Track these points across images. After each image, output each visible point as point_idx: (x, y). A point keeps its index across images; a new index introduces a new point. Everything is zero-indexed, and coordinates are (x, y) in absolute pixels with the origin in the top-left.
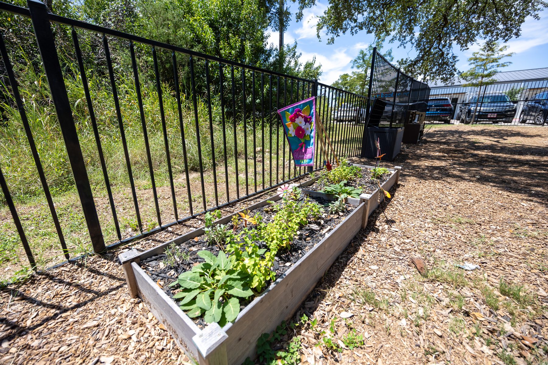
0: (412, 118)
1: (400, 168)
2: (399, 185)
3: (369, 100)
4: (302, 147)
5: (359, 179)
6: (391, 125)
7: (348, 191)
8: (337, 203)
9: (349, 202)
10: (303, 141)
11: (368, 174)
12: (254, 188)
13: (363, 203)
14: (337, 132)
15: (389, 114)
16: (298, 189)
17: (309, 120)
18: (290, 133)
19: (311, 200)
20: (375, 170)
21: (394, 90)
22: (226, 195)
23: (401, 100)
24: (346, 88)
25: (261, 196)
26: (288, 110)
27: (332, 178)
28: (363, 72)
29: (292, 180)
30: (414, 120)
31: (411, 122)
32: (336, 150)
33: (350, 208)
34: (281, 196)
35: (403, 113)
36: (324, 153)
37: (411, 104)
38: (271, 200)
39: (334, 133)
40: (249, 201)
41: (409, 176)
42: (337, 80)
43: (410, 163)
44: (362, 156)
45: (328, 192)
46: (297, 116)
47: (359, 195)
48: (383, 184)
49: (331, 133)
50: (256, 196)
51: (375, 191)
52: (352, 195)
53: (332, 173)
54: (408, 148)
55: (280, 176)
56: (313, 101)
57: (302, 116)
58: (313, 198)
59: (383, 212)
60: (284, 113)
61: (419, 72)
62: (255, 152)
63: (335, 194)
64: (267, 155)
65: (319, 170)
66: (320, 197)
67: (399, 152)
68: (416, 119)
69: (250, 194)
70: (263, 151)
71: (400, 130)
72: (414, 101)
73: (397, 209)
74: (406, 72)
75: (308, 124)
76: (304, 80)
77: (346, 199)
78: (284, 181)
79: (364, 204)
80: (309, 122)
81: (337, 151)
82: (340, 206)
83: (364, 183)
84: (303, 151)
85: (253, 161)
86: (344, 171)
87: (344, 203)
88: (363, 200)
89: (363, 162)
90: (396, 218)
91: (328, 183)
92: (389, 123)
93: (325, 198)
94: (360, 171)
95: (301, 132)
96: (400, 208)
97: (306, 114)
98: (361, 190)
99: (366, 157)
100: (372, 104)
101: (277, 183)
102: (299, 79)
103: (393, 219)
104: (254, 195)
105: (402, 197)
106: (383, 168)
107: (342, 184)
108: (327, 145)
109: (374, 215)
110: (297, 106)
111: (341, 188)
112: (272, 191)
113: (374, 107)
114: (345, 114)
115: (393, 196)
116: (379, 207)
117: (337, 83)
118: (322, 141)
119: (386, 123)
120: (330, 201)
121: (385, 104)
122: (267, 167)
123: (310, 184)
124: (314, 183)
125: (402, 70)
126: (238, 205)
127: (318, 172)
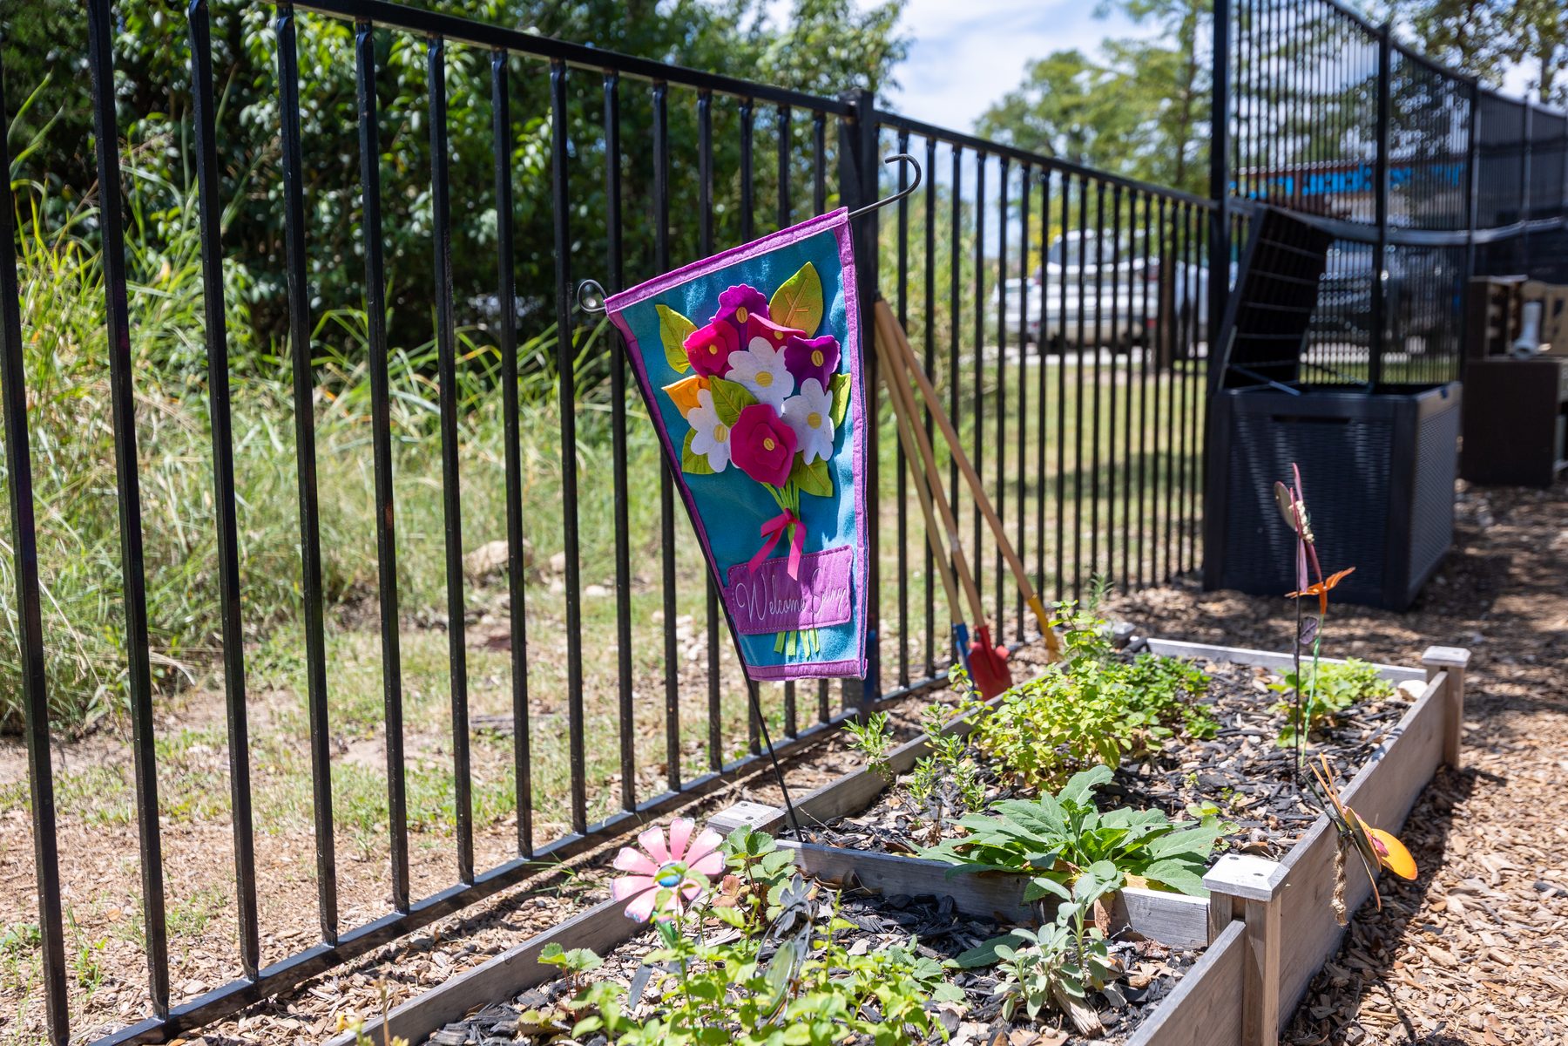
0: (1500, 322)
1: (1460, 655)
2: (1471, 774)
3: (1218, 215)
4: (785, 544)
5: (1199, 749)
6: (1376, 366)
7: (1128, 844)
8: (1052, 939)
9: (1136, 921)
10: (786, 500)
11: (1253, 706)
12: (451, 848)
13: (1236, 927)
14: (1032, 421)
15: (1358, 298)
16: (768, 845)
17: (817, 359)
18: (697, 446)
19: (871, 920)
20: (1294, 679)
21: (1370, 150)
22: (231, 918)
23: (1424, 208)
24: (1077, 138)
25: (510, 905)
26: (676, 299)
27: (1012, 751)
28: (1172, 44)
29: (732, 776)
30: (1517, 333)
31: (1499, 346)
32: (1031, 542)
33: (1147, 971)
34: (640, 909)
35: (1443, 292)
36: (955, 573)
37: (1483, 236)
38: (569, 939)
39: (1012, 425)
40: (412, 950)
41: (1529, 708)
42: (1012, 86)
43: (1523, 617)
44: (1211, 580)
45: (989, 854)
46: (735, 335)
47: (1200, 864)
48: (1362, 773)
49: (991, 426)
50: (471, 911)
51: (1309, 836)
52: (1153, 873)
53: (1005, 714)
54: (1499, 516)
55: (650, 746)
56: (836, 233)
57: (768, 334)
58: (883, 906)
59: (1382, 980)
60: (649, 314)
61: (1506, 41)
62: (456, 575)
63: (1039, 870)
64: (548, 596)
65: (922, 693)
66: (931, 900)
67: (1448, 547)
68: (1530, 330)
69: (419, 895)
70: (517, 569)
71: (1430, 400)
72: (1504, 219)
73: (1469, 954)
74: (1432, 46)
75: (812, 385)
76: (785, 100)
77: (1115, 903)
78: (674, 783)
79: (1243, 938)
80: (818, 374)
81: (1041, 552)
82: (1073, 961)
83: (1231, 778)
84: (793, 571)
85: (440, 643)
86: (1090, 694)
87: (1097, 933)
88: (1230, 907)
89: (1219, 622)
90: (1474, 1018)
91: (984, 792)
92: (1361, 356)
93: (967, 900)
94: (1200, 687)
95: (769, 444)
96: (1489, 939)
97: (803, 322)
98: (1214, 830)
99: (1237, 586)
100: (1240, 236)
101: (629, 800)
102: (751, 93)
103: (1455, 1026)
104: (456, 901)
105: (1495, 862)
106: (1352, 665)
107: (1079, 788)
108: (966, 517)
109: (1323, 1010)
110: (733, 273)
111: (1077, 819)
112: (593, 864)
113: (1258, 259)
114: (1090, 302)
115: (1430, 856)
116: (1346, 943)
117: (1013, 111)
118: (930, 491)
119: (1346, 357)
120: (999, 926)
121: (1321, 241)
122: (547, 683)
123: (858, 797)
124: (886, 790)
125: (1405, 32)
126: (324, 992)
127: (916, 708)
